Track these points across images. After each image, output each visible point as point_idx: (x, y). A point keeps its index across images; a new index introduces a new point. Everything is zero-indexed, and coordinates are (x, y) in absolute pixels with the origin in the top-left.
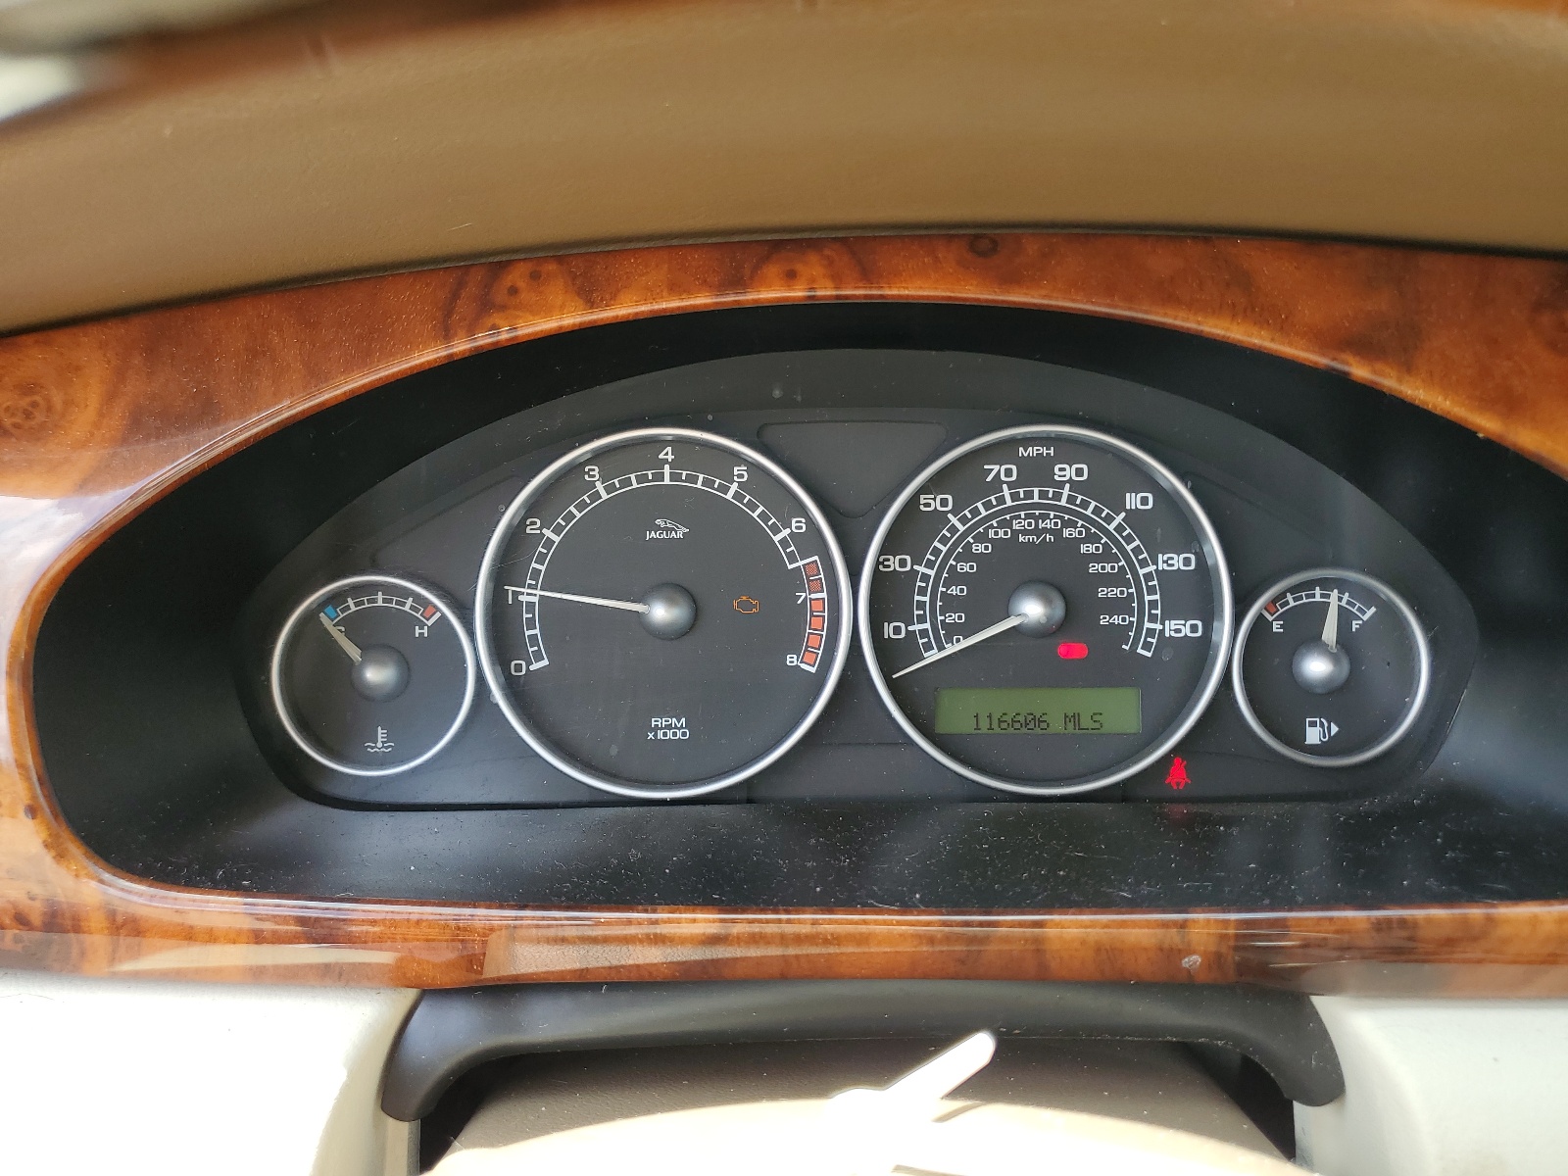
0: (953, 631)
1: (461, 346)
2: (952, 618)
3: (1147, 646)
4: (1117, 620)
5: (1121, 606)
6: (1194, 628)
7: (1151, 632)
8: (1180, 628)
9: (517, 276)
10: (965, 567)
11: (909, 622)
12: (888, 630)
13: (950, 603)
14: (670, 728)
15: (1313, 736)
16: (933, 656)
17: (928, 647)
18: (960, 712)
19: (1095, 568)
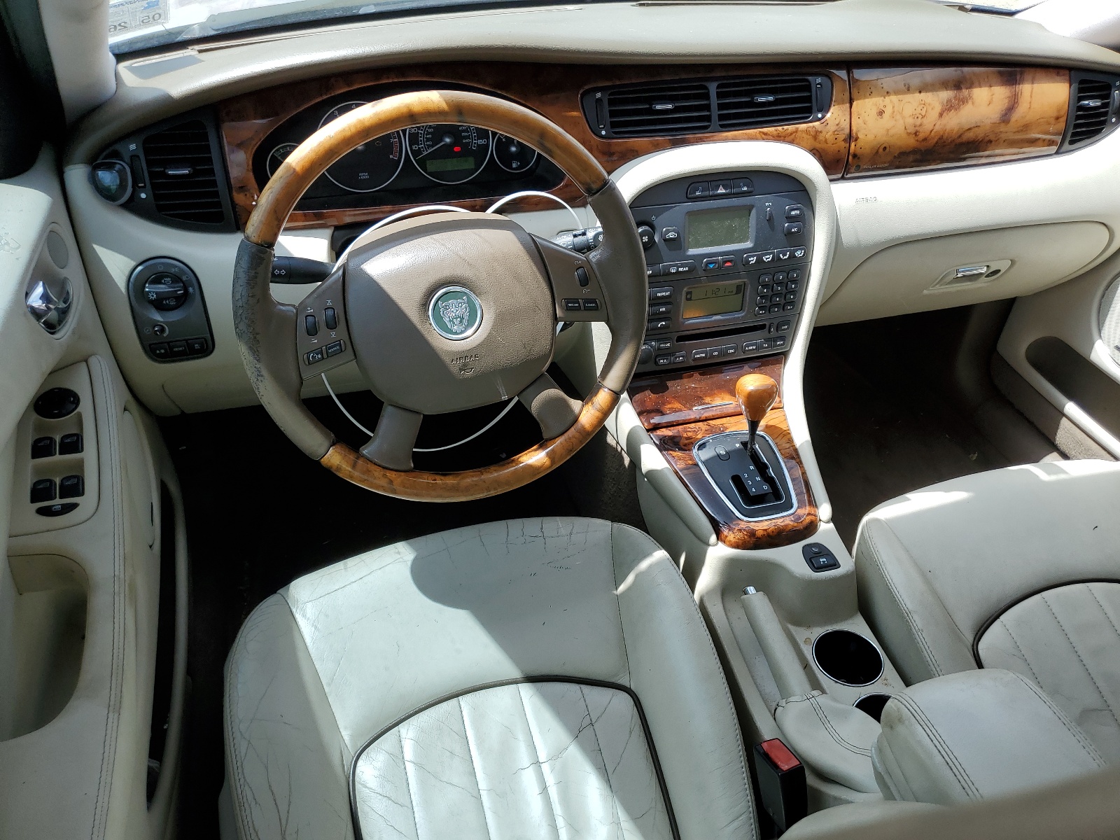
0: (429, 146)
1: (325, 97)
2: (428, 143)
3: (474, 147)
4: (467, 141)
5: (468, 137)
6: (485, 142)
7: (475, 143)
8: (481, 142)
9: (333, 80)
10: (430, 130)
11: (418, 145)
12: (414, 147)
13: (428, 140)
14: (364, 176)
15: (514, 165)
16: (425, 153)
17: (424, 151)
18: (433, 166)
19: (463, 134)
